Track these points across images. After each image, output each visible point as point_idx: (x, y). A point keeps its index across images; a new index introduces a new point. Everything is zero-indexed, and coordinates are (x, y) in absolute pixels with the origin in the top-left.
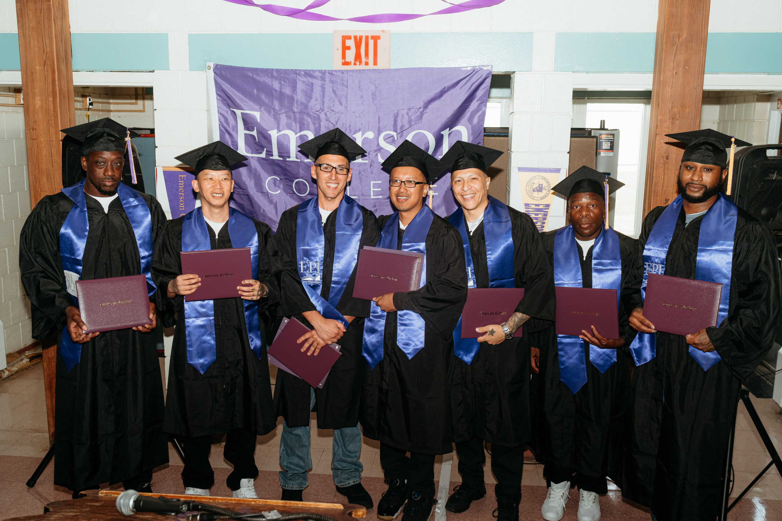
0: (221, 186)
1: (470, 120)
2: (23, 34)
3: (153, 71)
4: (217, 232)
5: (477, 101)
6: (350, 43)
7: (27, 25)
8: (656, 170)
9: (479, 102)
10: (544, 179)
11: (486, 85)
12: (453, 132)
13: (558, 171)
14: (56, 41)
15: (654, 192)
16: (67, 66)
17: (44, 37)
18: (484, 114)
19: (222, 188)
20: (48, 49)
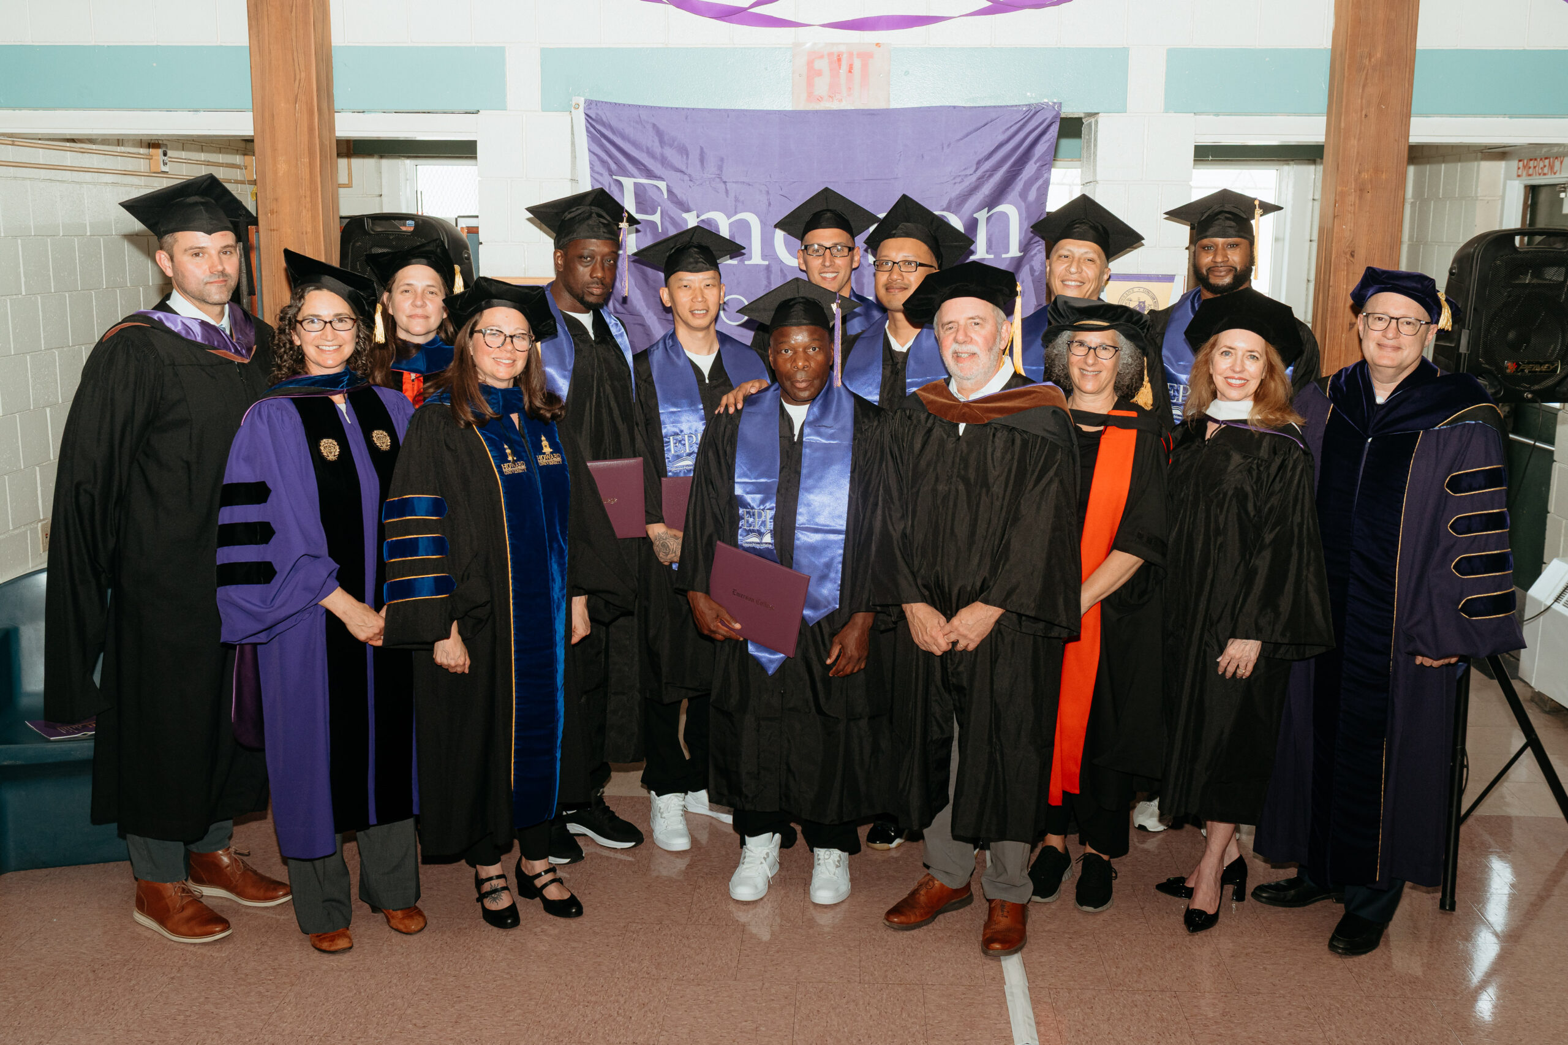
0: (703, 297)
1: (1023, 195)
2: (259, 47)
3: (477, 112)
4: (706, 371)
5: (1035, 163)
6: (823, 65)
7: (266, 32)
8: (1335, 276)
9: (1038, 164)
10: (1148, 292)
11: (1050, 136)
12: (995, 216)
13: (1170, 278)
14: (316, 60)
15: (1332, 311)
16: (328, 102)
17: (295, 54)
18: (1047, 183)
19: (705, 300)
20: (303, 75)
